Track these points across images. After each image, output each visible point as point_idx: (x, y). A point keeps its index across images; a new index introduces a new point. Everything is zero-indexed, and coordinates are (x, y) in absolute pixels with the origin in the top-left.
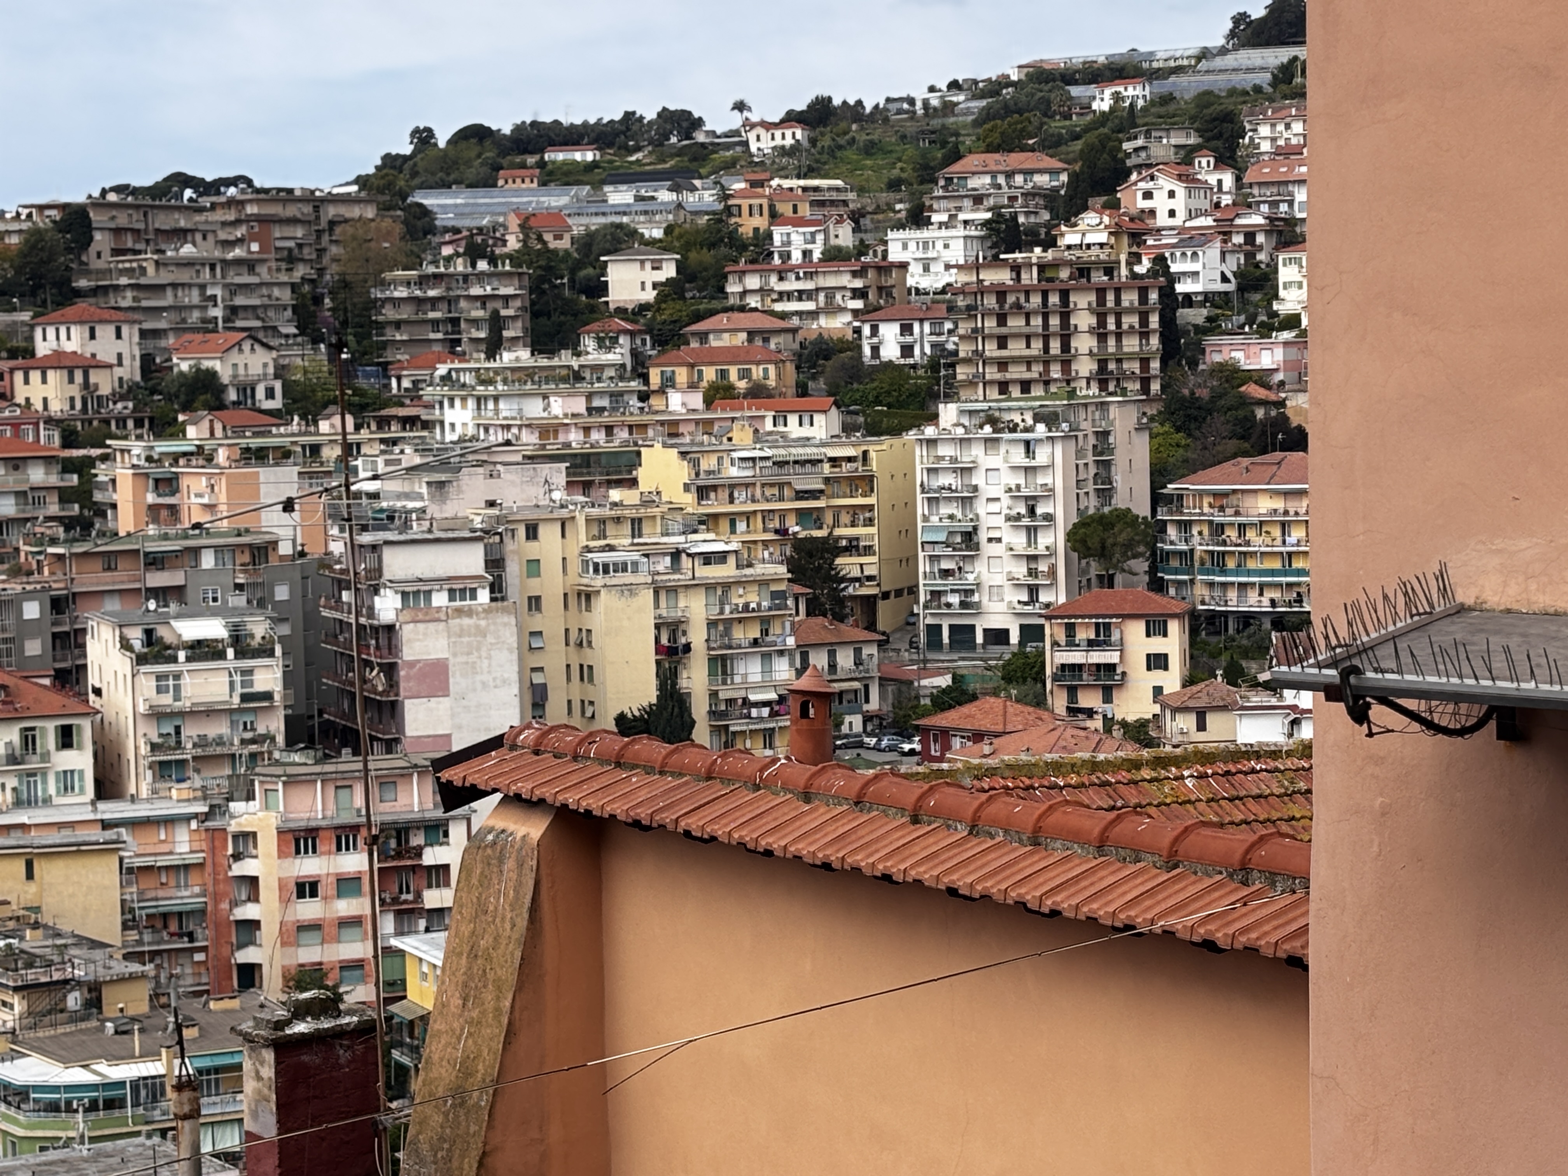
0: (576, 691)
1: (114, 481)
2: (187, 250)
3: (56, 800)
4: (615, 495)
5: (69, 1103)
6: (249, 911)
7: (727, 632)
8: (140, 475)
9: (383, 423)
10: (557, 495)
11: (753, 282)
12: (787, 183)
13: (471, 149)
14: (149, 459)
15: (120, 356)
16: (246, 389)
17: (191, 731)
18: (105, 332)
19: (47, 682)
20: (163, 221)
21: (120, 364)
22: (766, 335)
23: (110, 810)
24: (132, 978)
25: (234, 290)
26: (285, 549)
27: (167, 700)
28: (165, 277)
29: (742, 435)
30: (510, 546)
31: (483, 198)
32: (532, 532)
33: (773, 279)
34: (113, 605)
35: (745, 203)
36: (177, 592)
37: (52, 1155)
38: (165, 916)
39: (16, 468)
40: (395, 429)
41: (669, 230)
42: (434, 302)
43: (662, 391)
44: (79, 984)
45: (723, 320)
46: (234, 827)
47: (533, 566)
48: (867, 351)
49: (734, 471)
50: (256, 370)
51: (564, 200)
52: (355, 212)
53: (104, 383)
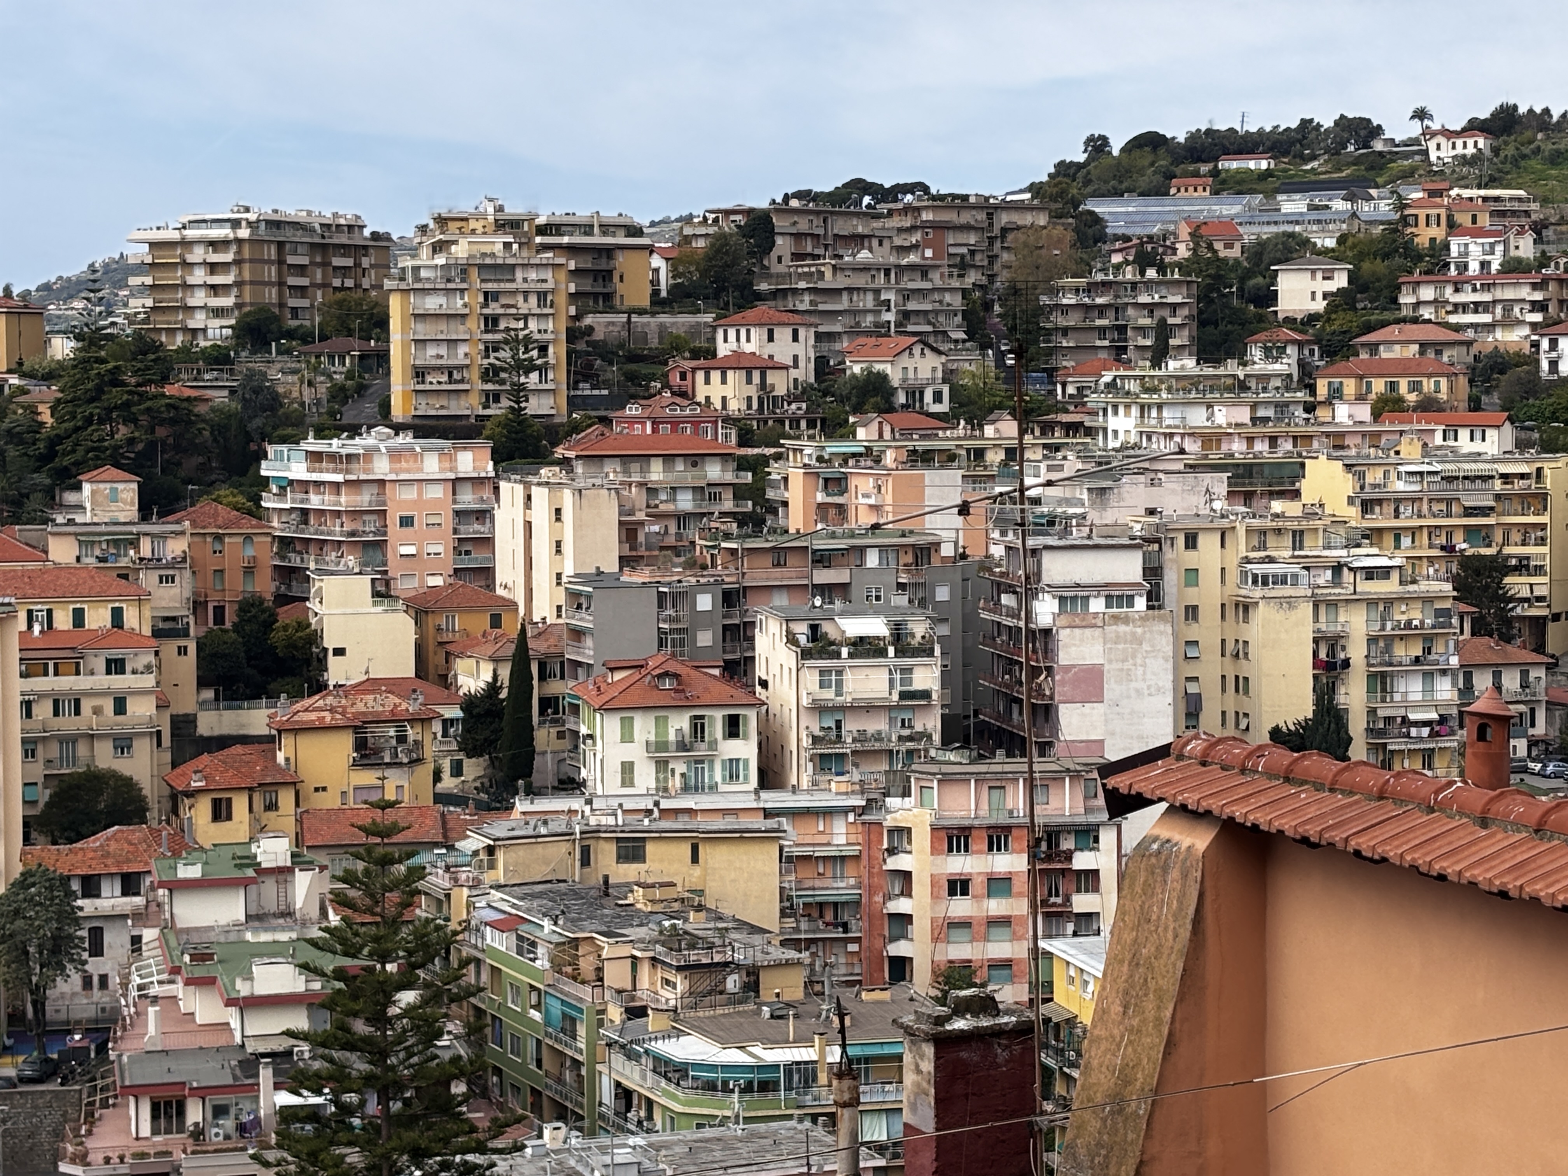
0: (1231, 703)
1: (786, 479)
2: (864, 255)
3: (722, 788)
4: (1277, 506)
5: (725, 1083)
6: (902, 906)
7: (1388, 649)
8: (810, 473)
9: (1047, 428)
10: (1217, 505)
11: (1427, 293)
12: (1467, 193)
13: (1145, 157)
14: (820, 459)
15: (796, 358)
16: (915, 393)
17: (851, 726)
18: (783, 334)
19: (716, 672)
20: (842, 226)
21: (796, 366)
22: (1439, 347)
23: (772, 799)
24: (788, 964)
25: (907, 295)
26: (947, 550)
27: (829, 694)
28: (842, 282)
29: (1410, 449)
30: (1169, 554)
31: (1154, 206)
32: (1191, 542)
33: (1449, 290)
34: (781, 600)
35: (1422, 213)
36: (842, 589)
37: (708, 1133)
38: (821, 905)
39: (694, 464)
40: (1058, 436)
41: (1341, 240)
42: (1102, 310)
43: (1329, 403)
44: (738, 967)
45: (1393, 332)
46: (889, 821)
47: (1192, 575)
48: (1545, 365)
49: (1400, 486)
50: (925, 373)
51: (1236, 209)
52: (1027, 219)
53: (780, 383)
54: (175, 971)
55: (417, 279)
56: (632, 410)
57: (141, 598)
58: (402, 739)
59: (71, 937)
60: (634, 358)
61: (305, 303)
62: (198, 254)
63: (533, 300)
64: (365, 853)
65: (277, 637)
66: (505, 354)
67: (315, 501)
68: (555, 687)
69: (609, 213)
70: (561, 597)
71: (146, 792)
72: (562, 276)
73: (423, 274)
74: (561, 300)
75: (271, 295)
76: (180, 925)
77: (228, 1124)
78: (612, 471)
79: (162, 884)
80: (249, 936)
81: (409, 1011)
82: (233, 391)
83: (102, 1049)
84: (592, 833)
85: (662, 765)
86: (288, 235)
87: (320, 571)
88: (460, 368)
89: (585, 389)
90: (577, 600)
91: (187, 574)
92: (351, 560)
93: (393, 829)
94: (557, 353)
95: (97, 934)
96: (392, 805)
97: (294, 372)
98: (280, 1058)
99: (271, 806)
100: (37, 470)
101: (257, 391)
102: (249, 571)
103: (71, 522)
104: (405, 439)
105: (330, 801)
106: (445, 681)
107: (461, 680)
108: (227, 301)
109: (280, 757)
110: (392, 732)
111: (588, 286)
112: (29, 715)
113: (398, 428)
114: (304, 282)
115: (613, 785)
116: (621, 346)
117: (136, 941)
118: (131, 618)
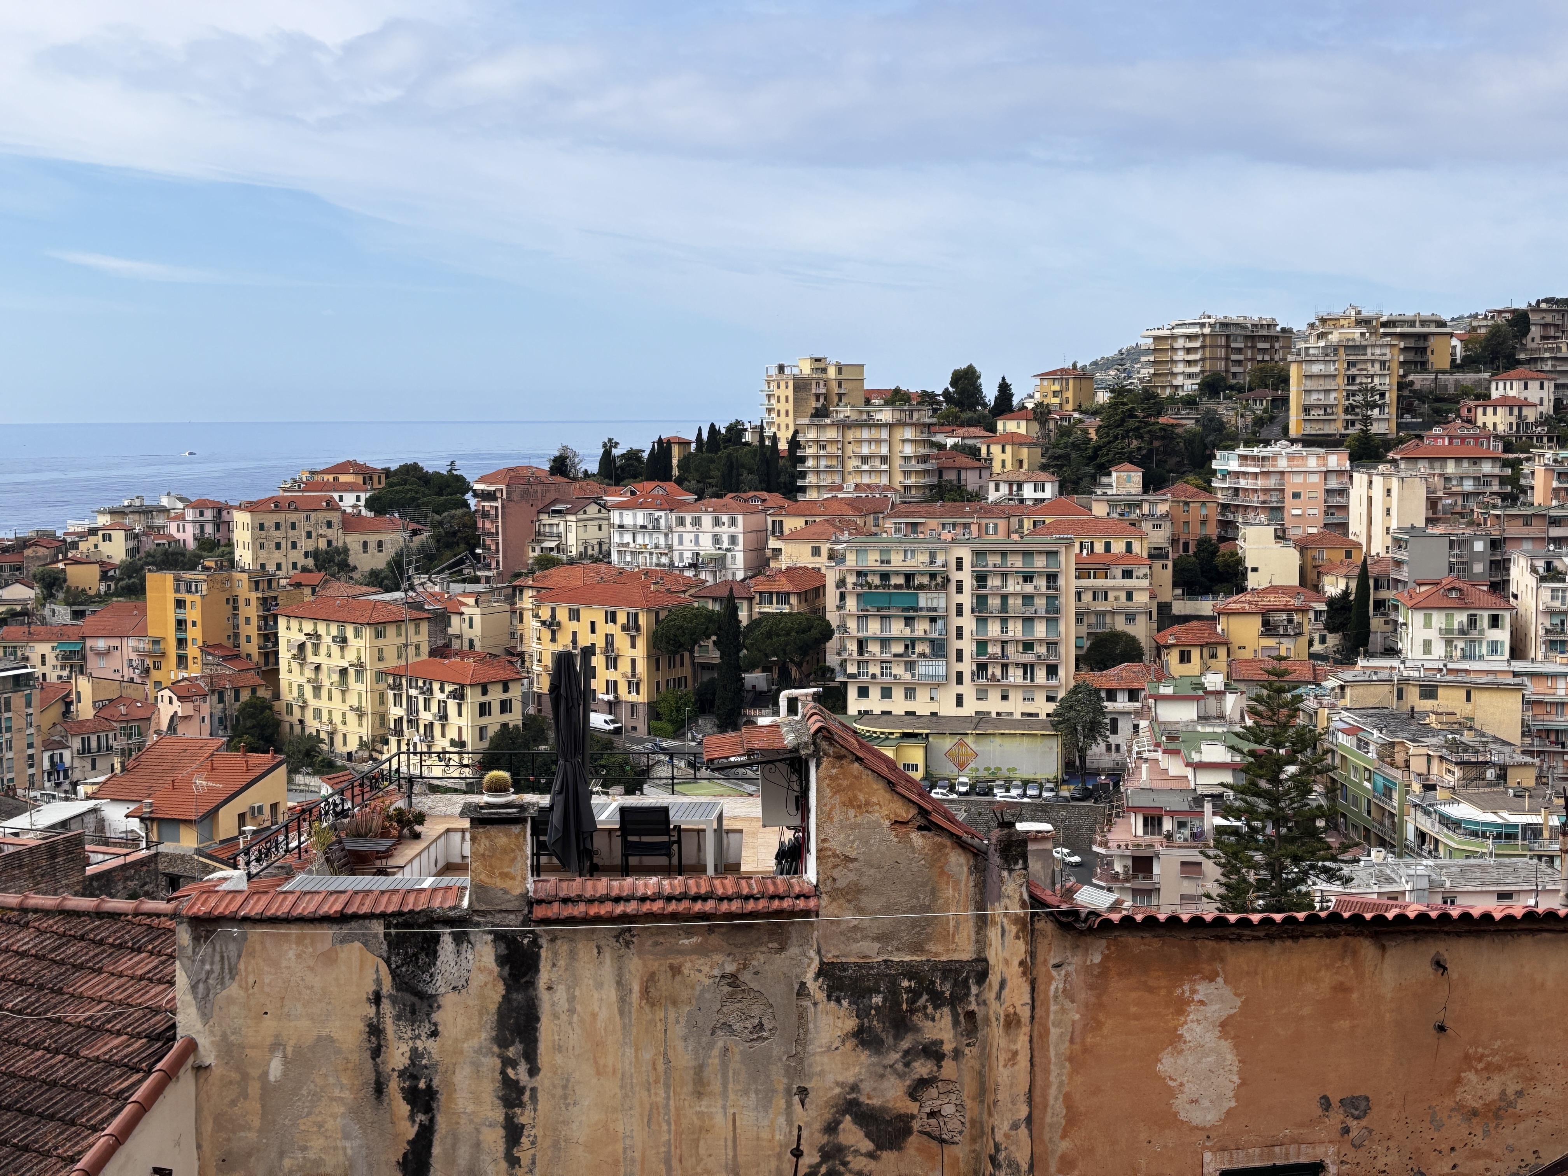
1: (1533, 473)
3: (1487, 658)
5: (1484, 833)
8: (1548, 468)
14: (1555, 461)
15: (1541, 400)
18: (1534, 385)
19: (1485, 588)
21: (1541, 404)
23: (1518, 666)
24: (1526, 765)
27: (1557, 604)
34: (1528, 546)
37: (1472, 861)
38: (1548, 731)
39: (1475, 463)
44: (1494, 765)
53: (1531, 415)
54: (1158, 745)
55: (1307, 354)
56: (1436, 431)
57: (1142, 537)
58: (1290, 621)
59: (1100, 723)
60: (1438, 400)
61: (1241, 369)
62: (1180, 343)
63: (1377, 366)
64: (1269, 685)
65: (1218, 560)
66: (1359, 398)
67: (1243, 483)
68: (1384, 594)
69: (1426, 314)
70: (1389, 541)
71: (1143, 644)
72: (1396, 351)
73: (1311, 351)
74: (1395, 365)
75: (1221, 365)
76: (1161, 719)
77: (1186, 832)
78: (1423, 467)
79: (1151, 696)
80: (1199, 728)
81: (1292, 777)
82: (1197, 420)
83: (1116, 785)
84: (1406, 681)
85: (1449, 642)
86: (1233, 331)
87: (1244, 523)
88: (1331, 406)
89: (1408, 418)
90: (1398, 543)
91: (1169, 523)
92: (1263, 517)
93: (1285, 673)
94: (1391, 397)
95: (1114, 722)
96: (1285, 658)
97: (1233, 409)
98: (1216, 798)
99: (1213, 656)
100: (1087, 465)
101: (1211, 420)
102: (1204, 522)
103: (1105, 494)
104: (1297, 448)
105: (1247, 654)
106: (1317, 588)
107: (1326, 588)
108: (1196, 369)
109: (1219, 629)
110: (1285, 617)
111: (1411, 357)
112: (1080, 599)
113: (1293, 442)
114: (1241, 357)
115: (1418, 652)
116: (1431, 393)
117: (1136, 727)
118: (1136, 548)
